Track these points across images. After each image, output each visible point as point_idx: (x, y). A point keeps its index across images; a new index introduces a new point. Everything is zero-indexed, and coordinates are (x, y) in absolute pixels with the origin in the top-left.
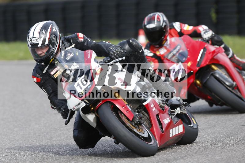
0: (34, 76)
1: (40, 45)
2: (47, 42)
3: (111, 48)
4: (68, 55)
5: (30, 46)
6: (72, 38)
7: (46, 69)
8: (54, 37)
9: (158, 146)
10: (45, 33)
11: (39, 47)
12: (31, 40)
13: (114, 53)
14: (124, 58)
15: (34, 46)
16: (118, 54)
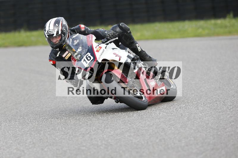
0: (50, 60)
1: (55, 35)
2: (60, 33)
3: (106, 33)
4: (75, 42)
5: (47, 37)
6: (77, 29)
8: (65, 28)
9: (148, 102)
11: (55, 36)
12: (48, 32)
13: (109, 35)
15: (51, 36)
16: (112, 35)
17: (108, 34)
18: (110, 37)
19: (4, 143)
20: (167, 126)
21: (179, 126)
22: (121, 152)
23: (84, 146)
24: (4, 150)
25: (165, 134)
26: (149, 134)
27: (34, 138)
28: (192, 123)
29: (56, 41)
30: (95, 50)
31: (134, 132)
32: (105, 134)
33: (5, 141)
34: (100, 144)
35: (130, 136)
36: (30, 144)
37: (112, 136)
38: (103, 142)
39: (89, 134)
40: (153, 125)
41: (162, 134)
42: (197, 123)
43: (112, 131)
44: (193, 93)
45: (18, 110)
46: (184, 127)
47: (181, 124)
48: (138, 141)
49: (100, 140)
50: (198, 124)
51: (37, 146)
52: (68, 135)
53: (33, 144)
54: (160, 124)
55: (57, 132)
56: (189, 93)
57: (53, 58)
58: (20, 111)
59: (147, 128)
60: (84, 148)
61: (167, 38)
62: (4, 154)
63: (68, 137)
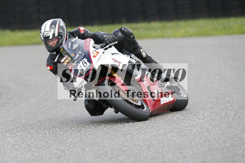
1: (51, 37)
2: (56, 35)
3: (105, 36)
4: (74, 46)
5: (43, 39)
7: (57, 58)
8: (62, 30)
9: (151, 112)
10: (54, 27)
11: (50, 39)
12: (43, 34)
14: (116, 42)
15: (46, 38)
16: (111, 40)
17: (107, 39)
18: (109, 41)
19: (44, 143)
20: (211, 126)
21: (224, 127)
22: (164, 152)
23: (125, 146)
24: (44, 150)
25: (209, 134)
26: (192, 134)
27: (75, 138)
28: (238, 123)
29: (52, 44)
30: (92, 55)
31: (177, 133)
32: (147, 134)
33: (45, 140)
34: (142, 144)
35: (173, 136)
36: (71, 144)
37: (154, 136)
38: (146, 142)
39: (131, 134)
40: (197, 125)
41: (206, 134)
42: (243, 123)
43: (155, 131)
44: (238, 93)
45: (58, 109)
46: (229, 128)
47: (226, 124)
48: (181, 142)
49: (142, 140)
50: (243, 125)
51: (78, 146)
52: (109, 135)
53: (74, 144)
54: (204, 124)
55: (99, 132)
56: (235, 92)
57: (51, 63)
58: (60, 110)
59: (190, 128)
60: (126, 148)
61: (211, 35)
62: (44, 154)
63: (109, 137)
